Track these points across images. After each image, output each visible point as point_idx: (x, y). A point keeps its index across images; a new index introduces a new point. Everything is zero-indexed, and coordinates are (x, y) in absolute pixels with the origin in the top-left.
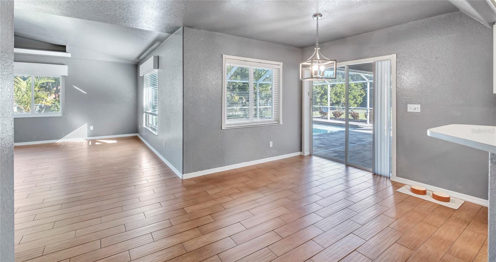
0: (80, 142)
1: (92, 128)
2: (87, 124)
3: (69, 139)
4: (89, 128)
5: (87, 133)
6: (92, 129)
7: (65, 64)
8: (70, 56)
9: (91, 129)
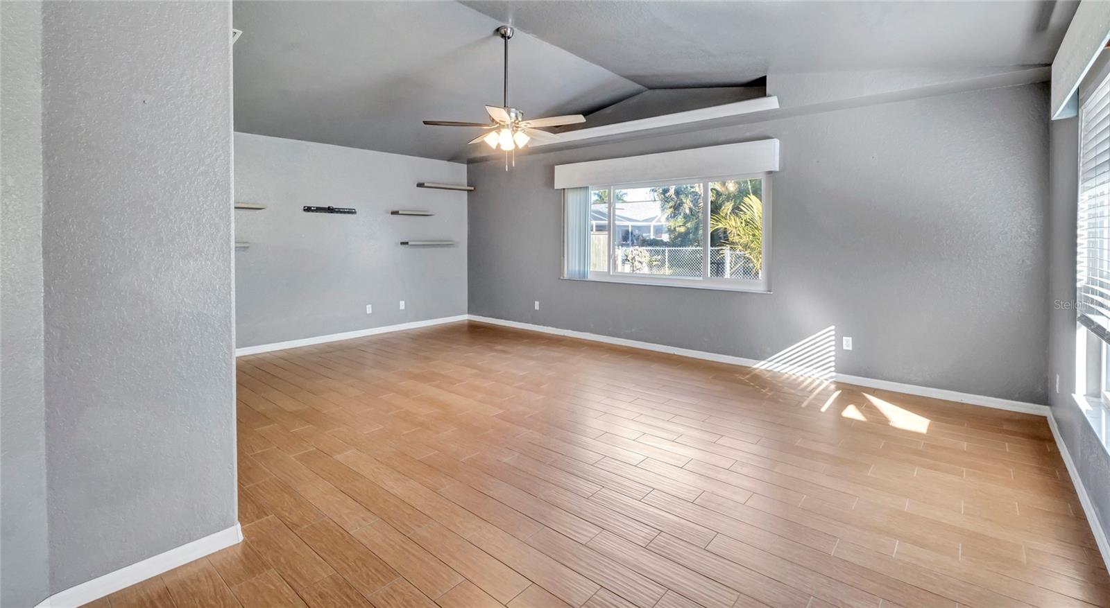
0: (795, 380)
1: (848, 344)
2: (833, 327)
3: (792, 367)
4: (839, 343)
5: (833, 359)
6: (850, 348)
7: (771, 135)
8: (777, 106)
9: (845, 348)
